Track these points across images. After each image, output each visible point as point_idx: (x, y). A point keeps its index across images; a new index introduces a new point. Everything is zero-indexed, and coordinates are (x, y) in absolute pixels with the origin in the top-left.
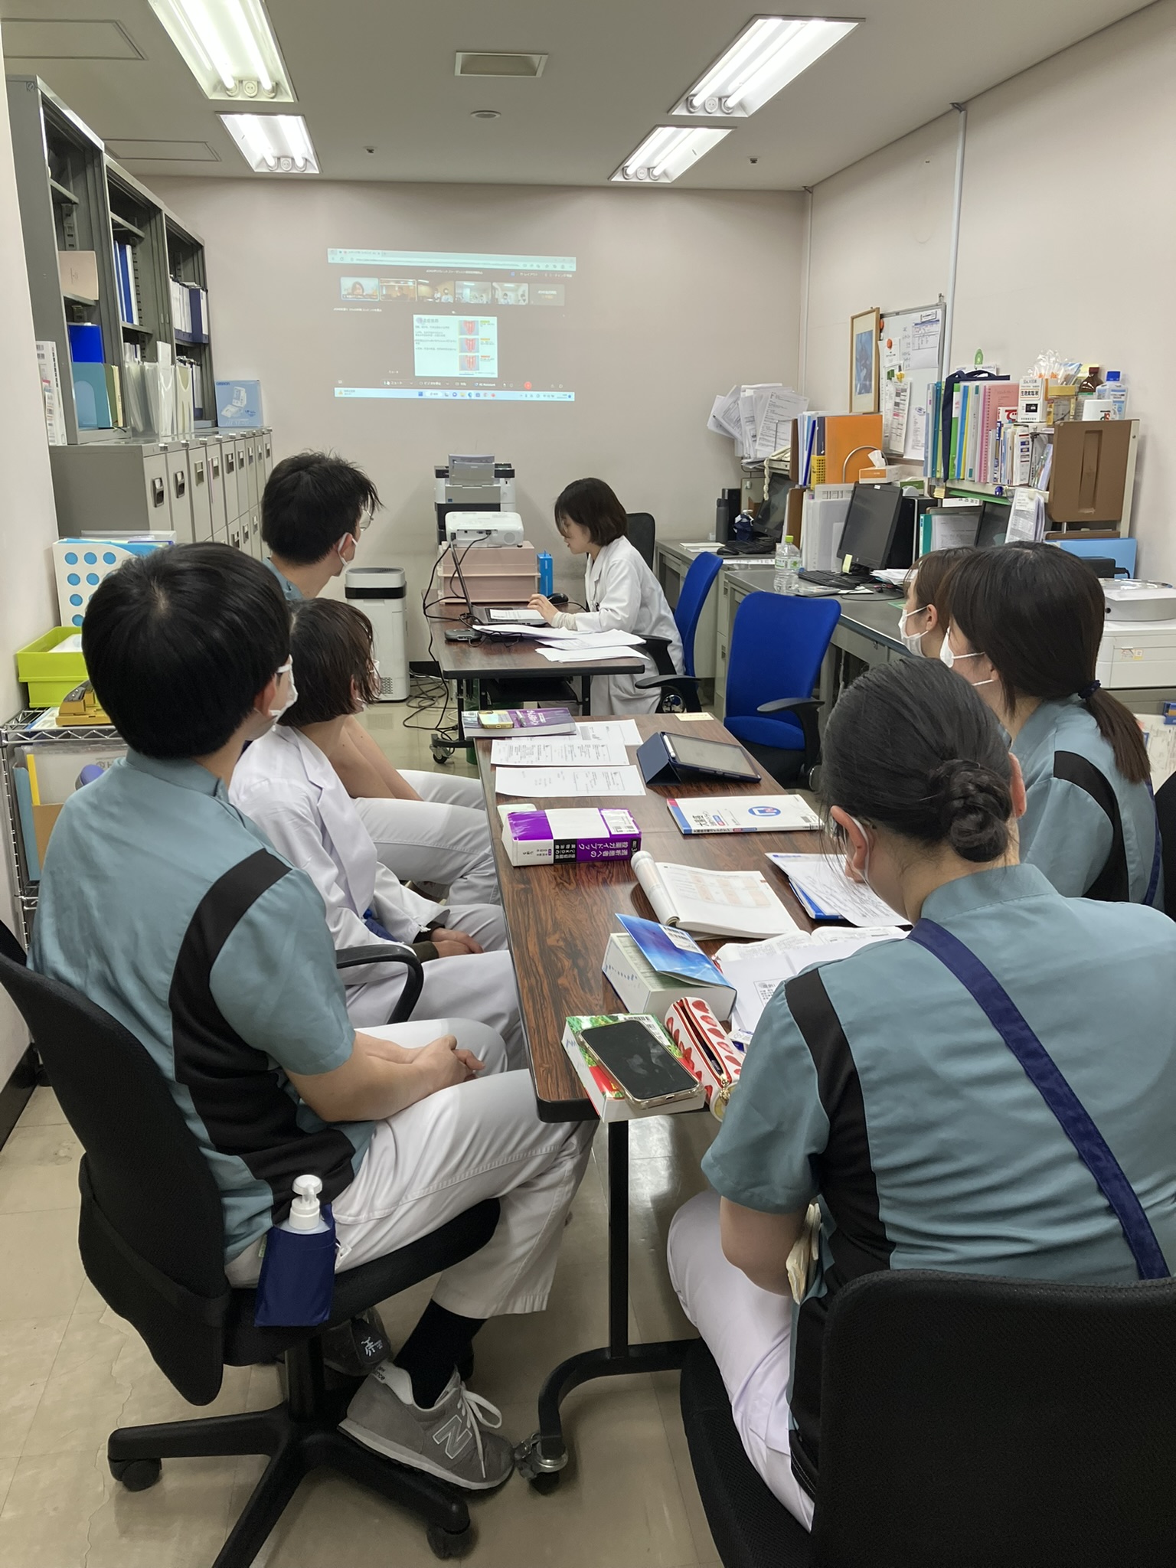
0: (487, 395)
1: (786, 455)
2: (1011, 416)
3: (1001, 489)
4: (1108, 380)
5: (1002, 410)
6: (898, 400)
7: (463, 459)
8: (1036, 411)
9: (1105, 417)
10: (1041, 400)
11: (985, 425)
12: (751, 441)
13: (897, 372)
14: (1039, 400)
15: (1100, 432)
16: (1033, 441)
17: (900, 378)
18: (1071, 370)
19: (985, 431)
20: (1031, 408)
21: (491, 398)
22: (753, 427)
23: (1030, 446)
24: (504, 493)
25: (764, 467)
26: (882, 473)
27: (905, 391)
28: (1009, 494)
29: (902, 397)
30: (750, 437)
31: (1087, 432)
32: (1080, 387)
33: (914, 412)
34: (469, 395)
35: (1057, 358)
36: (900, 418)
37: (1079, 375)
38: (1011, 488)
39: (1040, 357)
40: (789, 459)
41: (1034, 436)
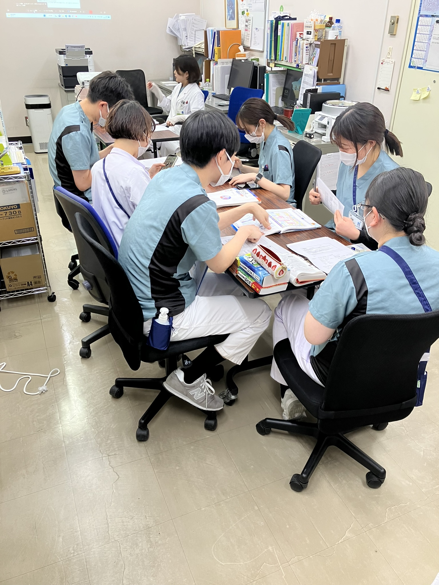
0: (73, 16)
1: (202, 46)
2: (301, 36)
3: (298, 65)
4: (336, 23)
5: (298, 33)
6: (247, 24)
7: (72, 47)
8: (310, 34)
9: (336, 38)
10: (313, 30)
11: (292, 39)
12: (185, 39)
13: (246, 12)
14: (312, 30)
15: (335, 44)
16: (310, 46)
17: (248, 14)
18: (322, 18)
19: (292, 42)
20: (309, 33)
21: (76, 18)
22: (186, 32)
23: (309, 48)
24: (89, 61)
25: (193, 50)
26: (244, 55)
27: (250, 20)
28: (302, 67)
29: (249, 23)
30: (185, 37)
31: (331, 44)
32: (326, 25)
33: (254, 30)
34: (66, 16)
35: (318, 13)
36: (248, 32)
37: (325, 20)
38: (302, 65)
39: (312, 12)
40: (204, 47)
41: (311, 44)
